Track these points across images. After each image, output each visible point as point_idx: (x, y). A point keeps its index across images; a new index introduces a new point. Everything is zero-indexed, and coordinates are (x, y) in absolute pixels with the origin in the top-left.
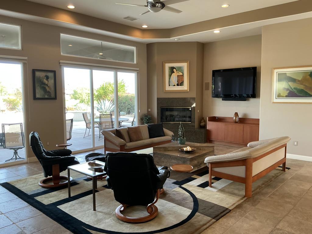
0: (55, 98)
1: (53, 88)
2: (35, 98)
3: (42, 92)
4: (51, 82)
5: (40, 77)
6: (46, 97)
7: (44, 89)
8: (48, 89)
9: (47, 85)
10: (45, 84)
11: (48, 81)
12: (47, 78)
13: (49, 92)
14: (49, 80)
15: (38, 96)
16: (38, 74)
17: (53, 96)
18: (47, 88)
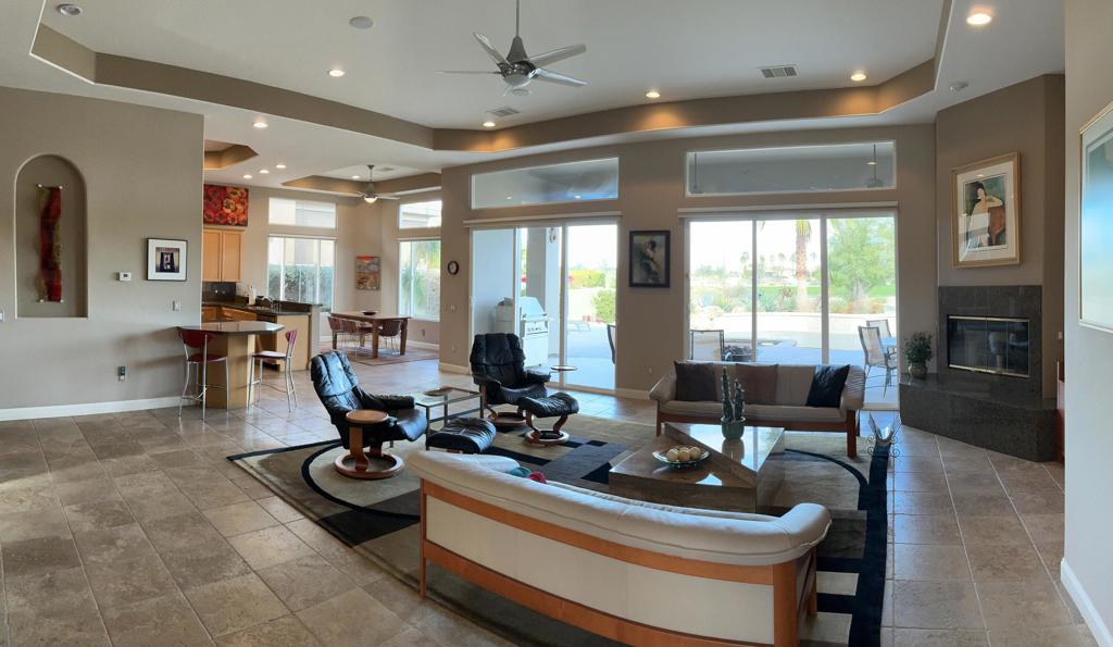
0: (667, 285)
1: (663, 266)
2: (632, 285)
3: (644, 274)
4: (660, 254)
5: (640, 245)
6: (650, 281)
7: (647, 268)
8: (653, 267)
9: (652, 260)
10: (648, 257)
11: (654, 252)
12: (653, 245)
13: (656, 273)
14: (656, 249)
15: (636, 280)
16: (637, 239)
17: (662, 280)
18: (652, 264)
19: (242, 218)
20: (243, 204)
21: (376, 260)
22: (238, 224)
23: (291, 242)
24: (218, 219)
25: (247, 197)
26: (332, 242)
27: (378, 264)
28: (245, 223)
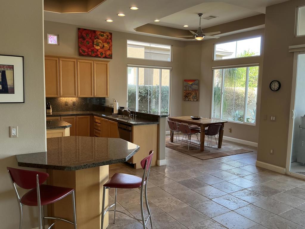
19: (108, 53)
20: (108, 43)
21: (196, 82)
22: (105, 57)
23: (142, 70)
24: (90, 53)
25: (111, 39)
26: (169, 70)
27: (198, 85)
28: (110, 57)
